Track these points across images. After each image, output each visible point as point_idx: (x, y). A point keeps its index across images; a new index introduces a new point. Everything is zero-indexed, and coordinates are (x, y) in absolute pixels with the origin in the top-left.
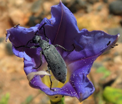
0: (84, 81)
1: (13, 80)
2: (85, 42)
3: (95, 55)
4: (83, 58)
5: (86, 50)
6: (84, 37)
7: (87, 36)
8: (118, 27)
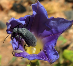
0: (53, 50)
1: (3, 46)
2: (52, 25)
3: (59, 33)
4: (51, 35)
5: (53, 30)
6: (52, 21)
7: (53, 21)
8: (71, 10)
